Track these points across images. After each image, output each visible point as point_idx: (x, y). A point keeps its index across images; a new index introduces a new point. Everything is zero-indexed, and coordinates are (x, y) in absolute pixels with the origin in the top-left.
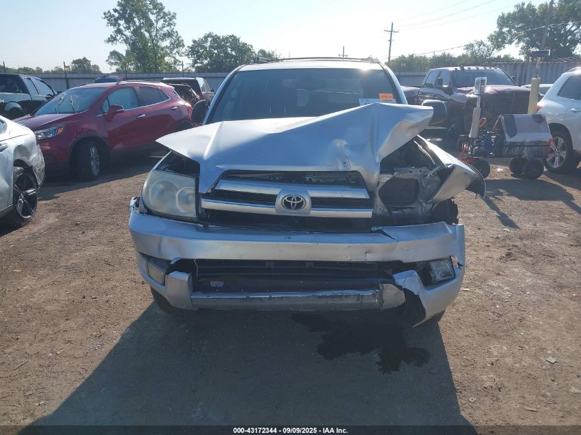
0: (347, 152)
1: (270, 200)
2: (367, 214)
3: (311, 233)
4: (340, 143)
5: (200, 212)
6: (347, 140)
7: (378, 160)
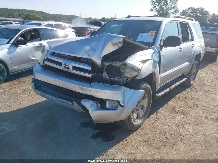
0: (90, 51)
1: (60, 64)
2: (90, 76)
3: (70, 78)
4: (88, 48)
5: (44, 65)
6: (91, 47)
7: (102, 56)
